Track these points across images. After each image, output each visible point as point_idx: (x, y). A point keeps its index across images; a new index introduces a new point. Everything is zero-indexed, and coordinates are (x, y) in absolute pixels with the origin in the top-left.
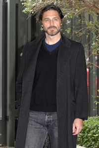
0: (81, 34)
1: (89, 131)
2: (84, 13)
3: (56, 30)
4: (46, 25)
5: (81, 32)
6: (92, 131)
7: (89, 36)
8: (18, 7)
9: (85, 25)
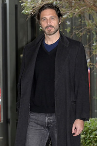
0: (81, 34)
1: (92, 132)
2: (84, 13)
3: (53, 30)
4: (44, 24)
5: (81, 32)
6: (94, 133)
7: (90, 36)
8: (17, 8)
9: (85, 25)
